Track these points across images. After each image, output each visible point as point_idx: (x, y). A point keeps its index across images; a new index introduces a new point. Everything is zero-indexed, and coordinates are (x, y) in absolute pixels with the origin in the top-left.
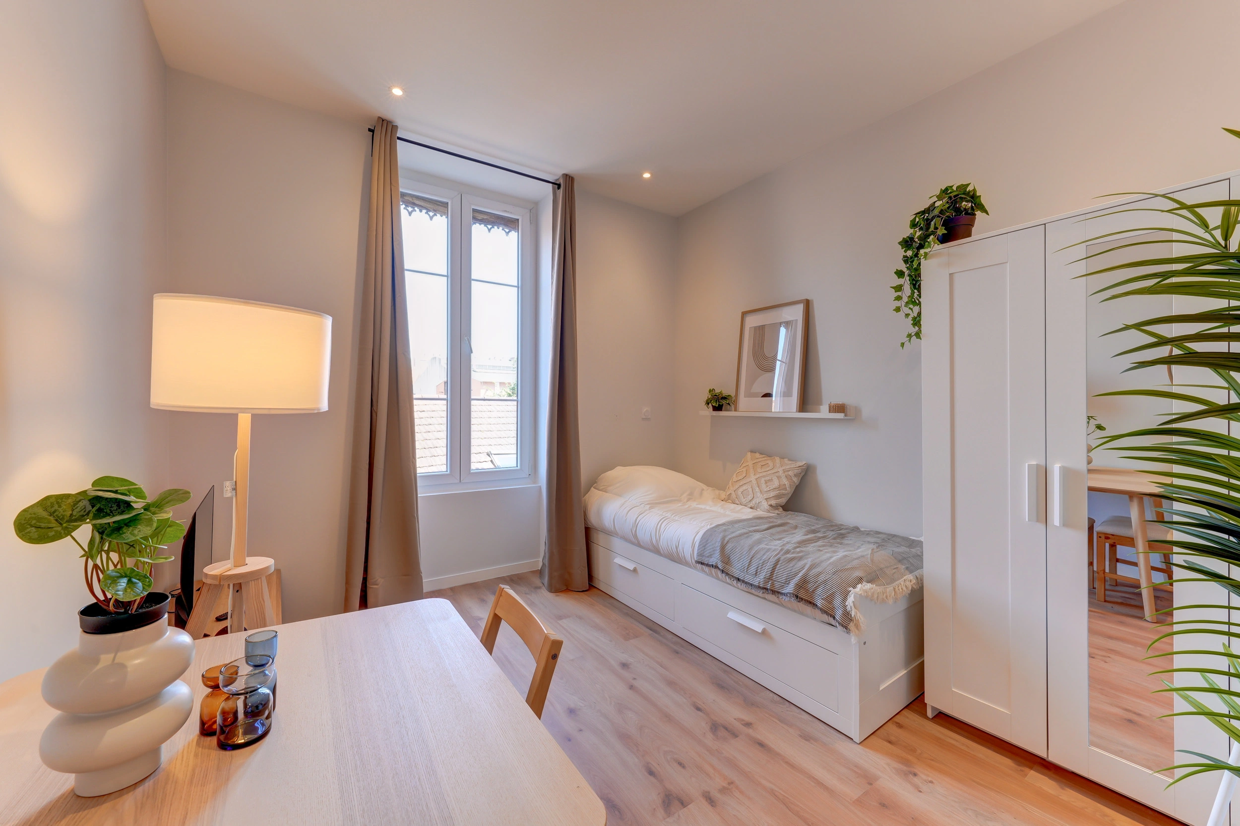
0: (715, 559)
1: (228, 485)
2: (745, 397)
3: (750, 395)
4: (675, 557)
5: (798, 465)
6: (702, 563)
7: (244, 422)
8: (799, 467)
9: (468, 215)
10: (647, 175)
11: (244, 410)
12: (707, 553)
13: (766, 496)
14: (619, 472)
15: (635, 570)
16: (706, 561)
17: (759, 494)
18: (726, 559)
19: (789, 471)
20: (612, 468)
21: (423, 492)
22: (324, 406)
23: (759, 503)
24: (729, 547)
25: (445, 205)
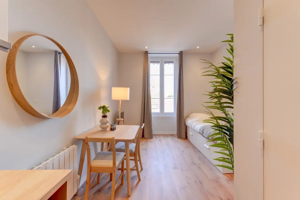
0: (201, 132)
1: (119, 109)
4: (197, 132)
7: (120, 101)
9: (163, 62)
10: (198, 47)
11: (120, 100)
14: (194, 114)
15: (192, 135)
18: (203, 132)
20: (192, 113)
21: (153, 116)
22: (128, 99)
24: (205, 129)
25: (159, 62)
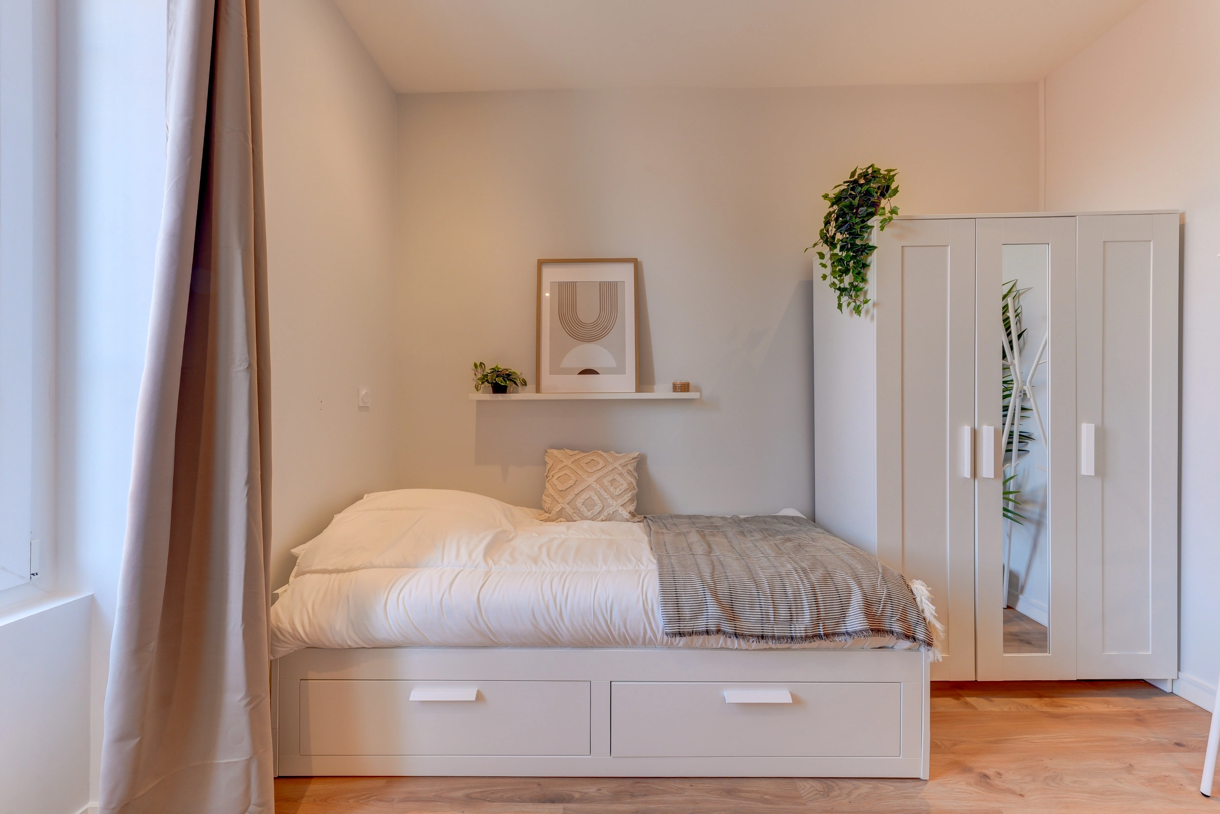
0: (709, 618)
2: (551, 373)
3: (556, 370)
5: (631, 458)
6: (681, 634)
8: (633, 459)
12: (687, 612)
13: (620, 501)
15: (479, 699)
16: (687, 626)
17: (610, 501)
18: (730, 613)
19: (627, 465)
23: (613, 512)
